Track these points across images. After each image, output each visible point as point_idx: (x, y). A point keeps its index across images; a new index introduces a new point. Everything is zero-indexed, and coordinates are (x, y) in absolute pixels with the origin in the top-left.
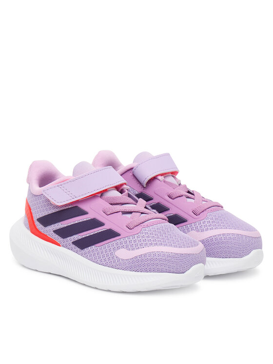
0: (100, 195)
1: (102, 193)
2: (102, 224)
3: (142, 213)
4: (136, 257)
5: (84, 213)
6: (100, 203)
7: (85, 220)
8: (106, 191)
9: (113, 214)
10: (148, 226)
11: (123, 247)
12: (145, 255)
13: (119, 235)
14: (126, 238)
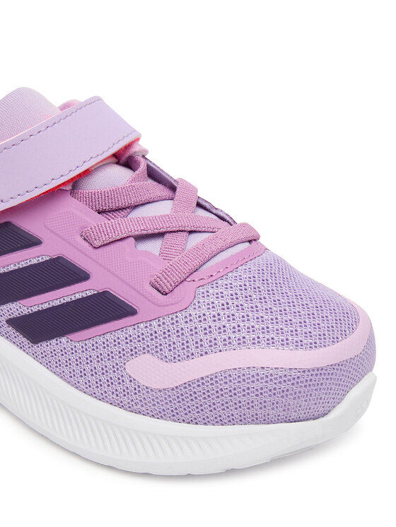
0: (69, 187)
1: (75, 184)
2: (81, 276)
3: (191, 232)
4: (187, 385)
5: (31, 242)
6: (71, 210)
7: (35, 261)
8: (87, 173)
9: (112, 246)
10: (212, 279)
11: (146, 350)
12: (213, 378)
13: (133, 312)
14: (155, 323)
